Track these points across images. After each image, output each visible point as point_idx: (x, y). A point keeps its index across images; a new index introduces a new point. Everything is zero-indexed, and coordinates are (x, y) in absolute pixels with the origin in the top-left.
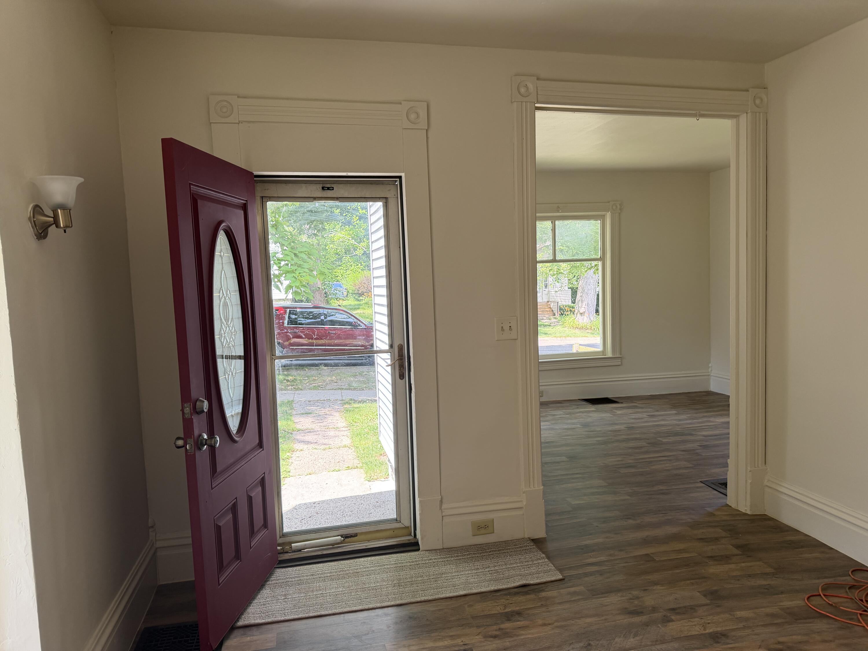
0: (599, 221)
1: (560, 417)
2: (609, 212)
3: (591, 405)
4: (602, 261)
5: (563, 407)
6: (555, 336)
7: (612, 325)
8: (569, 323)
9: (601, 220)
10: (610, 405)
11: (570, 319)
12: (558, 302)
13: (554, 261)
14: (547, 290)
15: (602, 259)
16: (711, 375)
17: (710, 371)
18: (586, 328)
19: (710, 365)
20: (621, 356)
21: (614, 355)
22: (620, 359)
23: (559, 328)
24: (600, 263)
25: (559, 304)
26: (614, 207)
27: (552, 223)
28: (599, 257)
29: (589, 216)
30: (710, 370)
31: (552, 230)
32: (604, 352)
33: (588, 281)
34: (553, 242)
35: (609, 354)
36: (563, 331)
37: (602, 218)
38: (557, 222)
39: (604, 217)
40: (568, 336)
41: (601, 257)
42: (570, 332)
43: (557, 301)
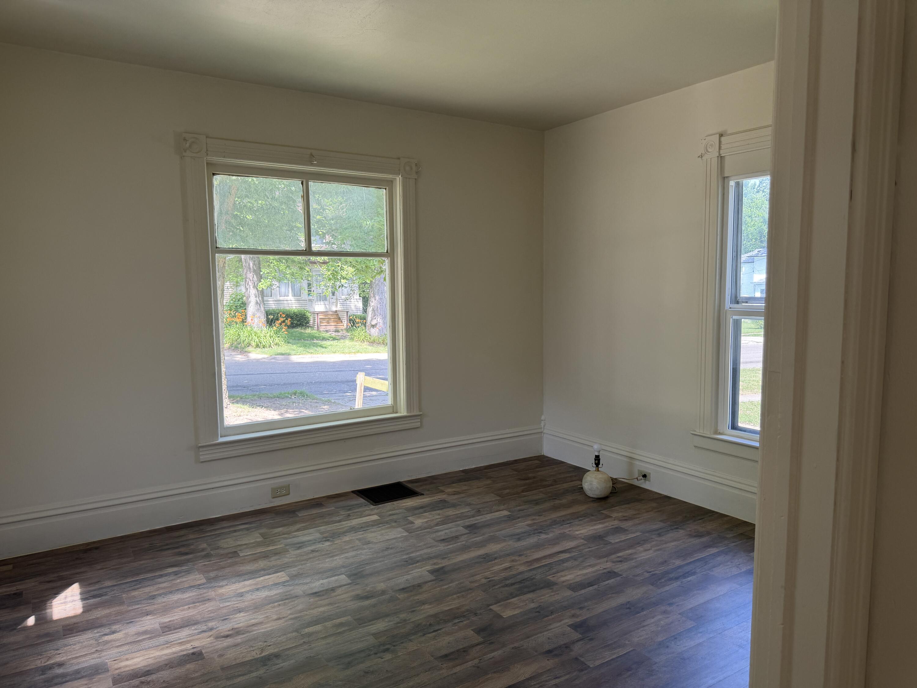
0: (384, 190)
1: (313, 551)
2: (400, 176)
3: (372, 507)
4: (389, 258)
5: (322, 516)
6: (343, 351)
7: (407, 364)
8: (360, 336)
9: (387, 189)
10: (404, 501)
11: (359, 332)
12: (347, 312)
13: (308, 252)
14: (335, 297)
15: (390, 254)
16: (544, 432)
17: (543, 427)
18: (378, 342)
19: (543, 418)
20: (421, 413)
21: (411, 413)
22: (419, 417)
23: (347, 342)
24: (387, 261)
25: (349, 314)
26: (408, 168)
27: (302, 183)
28: (386, 252)
29: (365, 179)
30: (542, 425)
31: (303, 197)
32: (394, 408)
33: (380, 289)
34: (306, 218)
35: (403, 412)
36: (353, 346)
37: (388, 185)
38: (311, 183)
39: (392, 184)
40: (358, 352)
41: (389, 251)
42: (360, 347)
43: (348, 310)
